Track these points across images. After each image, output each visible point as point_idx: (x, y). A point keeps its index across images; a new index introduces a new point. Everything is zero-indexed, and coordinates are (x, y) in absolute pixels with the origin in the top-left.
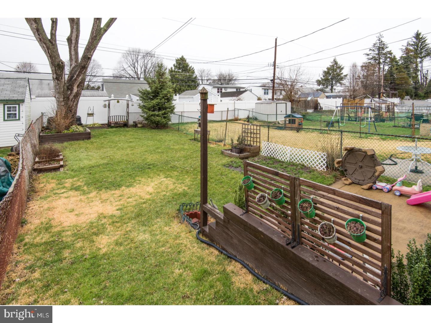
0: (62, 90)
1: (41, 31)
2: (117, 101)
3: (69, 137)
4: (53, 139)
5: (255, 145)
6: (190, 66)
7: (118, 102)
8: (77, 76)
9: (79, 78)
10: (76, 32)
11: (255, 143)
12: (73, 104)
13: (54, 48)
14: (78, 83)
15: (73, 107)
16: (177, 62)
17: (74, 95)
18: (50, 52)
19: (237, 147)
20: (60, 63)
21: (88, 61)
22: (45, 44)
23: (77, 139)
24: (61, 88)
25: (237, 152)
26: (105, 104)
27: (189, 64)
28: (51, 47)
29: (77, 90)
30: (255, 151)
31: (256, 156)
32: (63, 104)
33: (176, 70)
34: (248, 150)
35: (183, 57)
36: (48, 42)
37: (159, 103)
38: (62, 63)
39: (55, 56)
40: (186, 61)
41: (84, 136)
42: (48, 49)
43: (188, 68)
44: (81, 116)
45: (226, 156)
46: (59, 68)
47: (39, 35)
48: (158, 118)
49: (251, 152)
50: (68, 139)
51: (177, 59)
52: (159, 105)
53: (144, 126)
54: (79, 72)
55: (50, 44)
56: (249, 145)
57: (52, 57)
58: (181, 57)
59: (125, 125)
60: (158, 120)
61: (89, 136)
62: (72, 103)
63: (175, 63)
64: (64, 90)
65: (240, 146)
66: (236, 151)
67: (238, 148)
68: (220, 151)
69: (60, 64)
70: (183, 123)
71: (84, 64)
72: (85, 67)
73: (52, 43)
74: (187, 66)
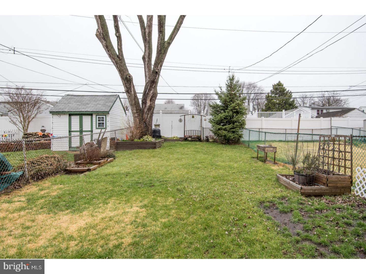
0: (134, 102)
1: (110, 48)
2: (192, 115)
3: (138, 146)
4: (125, 146)
5: (342, 172)
6: (287, 90)
7: (193, 117)
8: (148, 91)
9: (150, 92)
10: (148, 51)
11: (342, 169)
12: (147, 117)
13: (121, 63)
14: (150, 97)
15: (148, 120)
16: (273, 88)
17: (147, 108)
18: (118, 67)
19: (301, 173)
20: (128, 76)
21: (156, 75)
22: (114, 59)
23: (145, 148)
24: (132, 101)
25: (301, 181)
26: (181, 119)
27: (285, 88)
28: (119, 62)
29: (150, 103)
30: (339, 185)
31: (340, 194)
32: (137, 116)
33: (273, 95)
34: (324, 181)
35: (279, 82)
36: (116, 57)
37: (227, 116)
38: (130, 76)
39: (123, 70)
40: (283, 86)
41: (150, 146)
42: (116, 64)
43: (285, 92)
44: (160, 129)
45: (280, 185)
46: (127, 81)
47: (108, 51)
48: (224, 132)
49: (329, 185)
50: (137, 147)
51: (274, 85)
52: (227, 119)
53: (215, 141)
54: (150, 87)
55: (118, 59)
56: (325, 172)
57: (121, 71)
58: (277, 83)
59: (199, 139)
60: (224, 134)
61: (154, 146)
62: (146, 115)
63: (272, 88)
64: (135, 102)
65: (309, 172)
66: (299, 179)
67: (303, 175)
68: (275, 177)
69: (127, 78)
70: (261, 141)
71: (153, 79)
72: (154, 82)
73: (119, 58)
74: (284, 90)
